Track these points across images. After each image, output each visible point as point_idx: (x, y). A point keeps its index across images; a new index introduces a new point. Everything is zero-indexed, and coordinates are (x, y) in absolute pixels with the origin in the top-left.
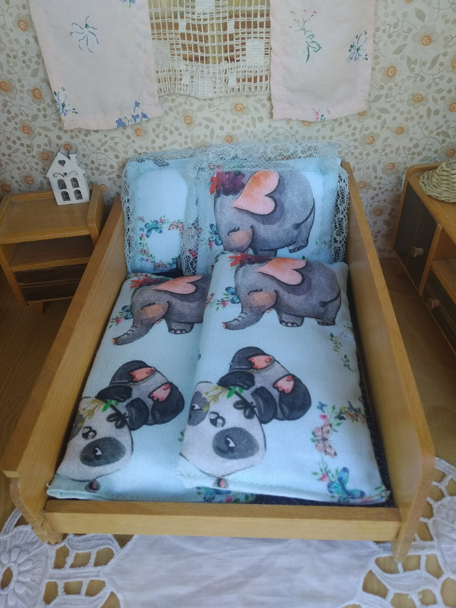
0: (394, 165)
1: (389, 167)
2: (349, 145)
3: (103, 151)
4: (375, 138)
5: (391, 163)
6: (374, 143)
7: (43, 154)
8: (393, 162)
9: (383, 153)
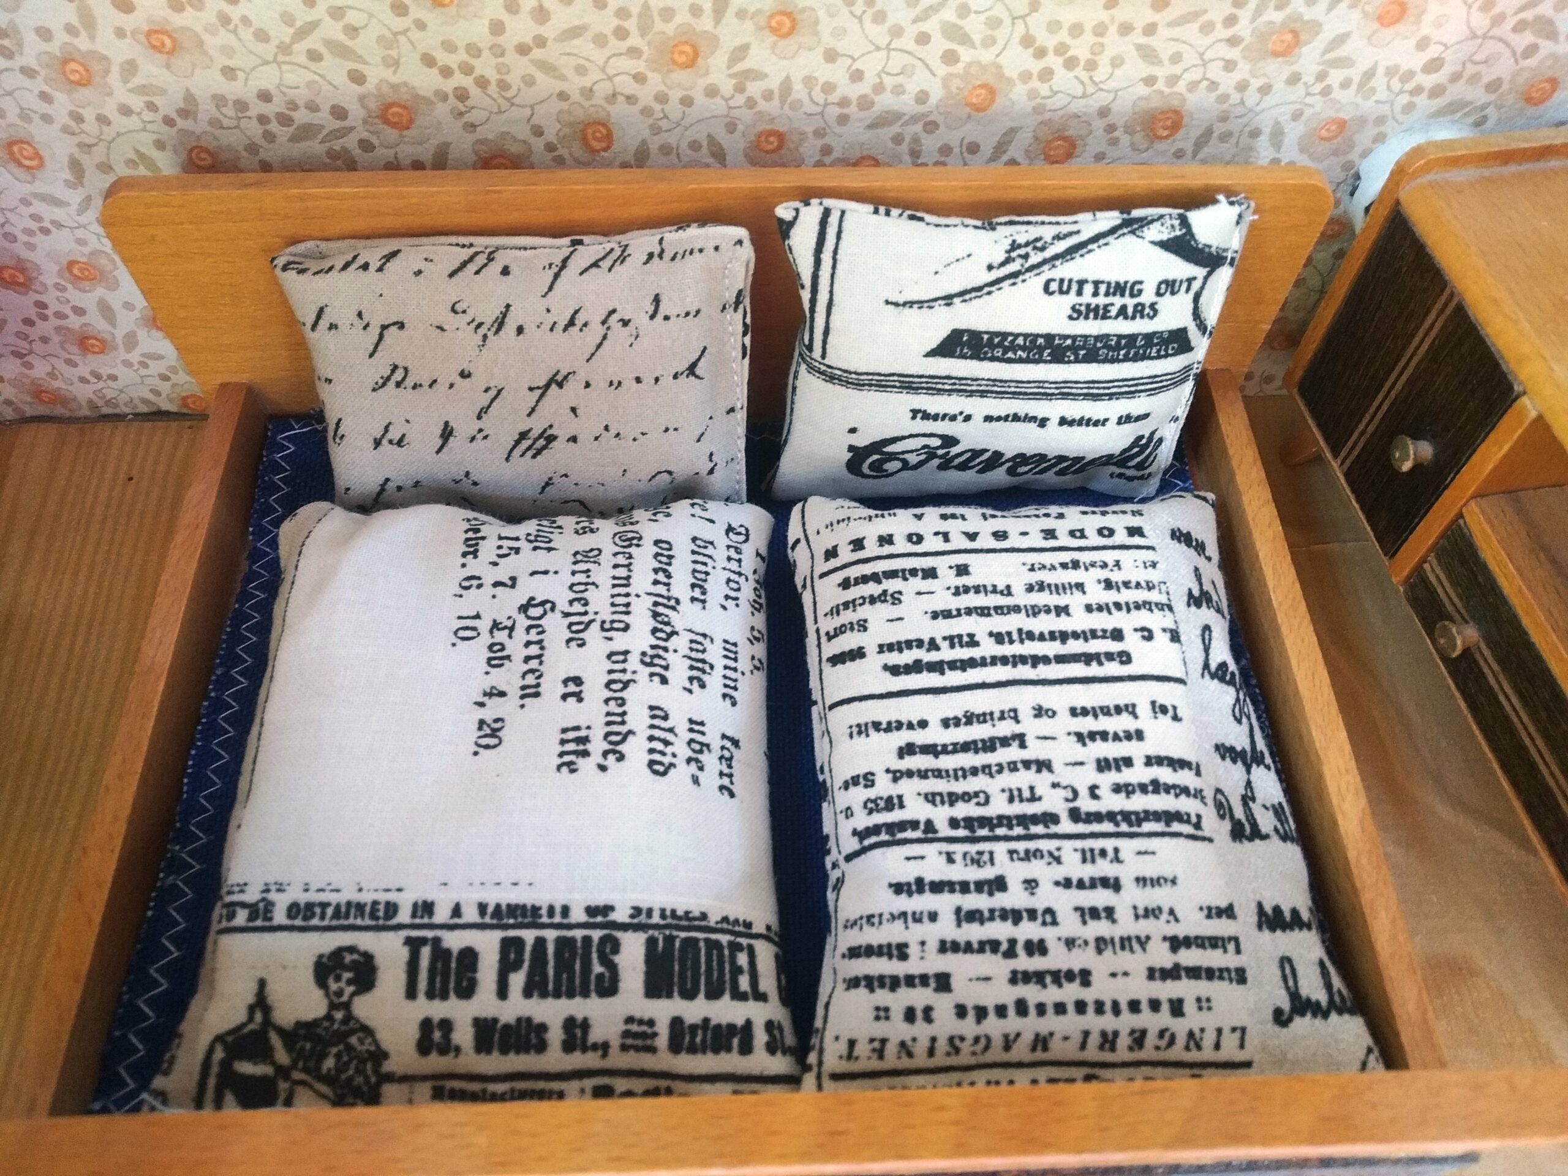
0: (1342, 124)
1: (1324, 133)
2: (1208, 55)
3: (302, 59)
4: (1304, 37)
5: (1334, 121)
6: (1297, 51)
7: (65, 62)
8: (1342, 115)
9: (1319, 87)
